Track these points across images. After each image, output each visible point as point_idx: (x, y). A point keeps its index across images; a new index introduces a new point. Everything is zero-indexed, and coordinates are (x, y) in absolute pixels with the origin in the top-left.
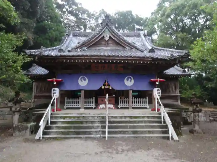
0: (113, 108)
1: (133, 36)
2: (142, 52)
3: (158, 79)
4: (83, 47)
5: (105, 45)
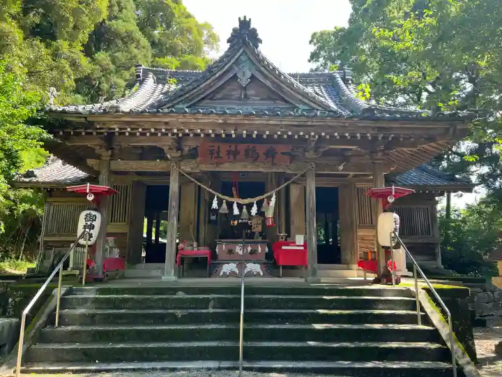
0: (262, 274)
3: (393, 187)
4: (178, 103)
5: (239, 99)
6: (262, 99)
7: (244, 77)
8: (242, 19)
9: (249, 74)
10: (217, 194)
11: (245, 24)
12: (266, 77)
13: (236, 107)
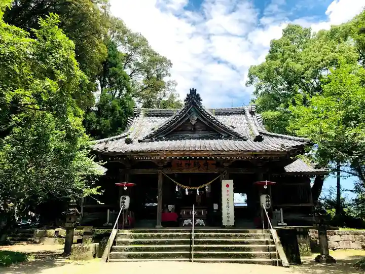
0: (204, 225)
1: (234, 114)
2: (245, 140)
3: (266, 181)
4: (160, 135)
5: (191, 130)
6: (203, 131)
7: (194, 120)
8: (192, 89)
9: (195, 118)
10: (177, 183)
11: (193, 92)
12: (205, 120)
13: (190, 135)
